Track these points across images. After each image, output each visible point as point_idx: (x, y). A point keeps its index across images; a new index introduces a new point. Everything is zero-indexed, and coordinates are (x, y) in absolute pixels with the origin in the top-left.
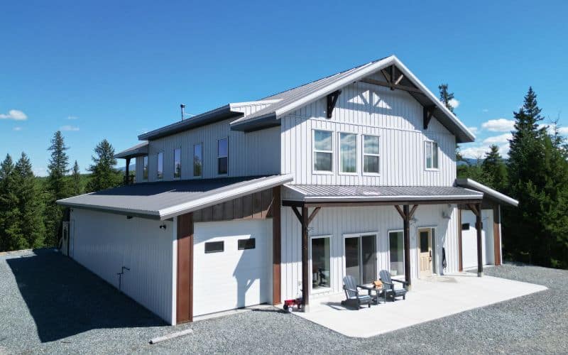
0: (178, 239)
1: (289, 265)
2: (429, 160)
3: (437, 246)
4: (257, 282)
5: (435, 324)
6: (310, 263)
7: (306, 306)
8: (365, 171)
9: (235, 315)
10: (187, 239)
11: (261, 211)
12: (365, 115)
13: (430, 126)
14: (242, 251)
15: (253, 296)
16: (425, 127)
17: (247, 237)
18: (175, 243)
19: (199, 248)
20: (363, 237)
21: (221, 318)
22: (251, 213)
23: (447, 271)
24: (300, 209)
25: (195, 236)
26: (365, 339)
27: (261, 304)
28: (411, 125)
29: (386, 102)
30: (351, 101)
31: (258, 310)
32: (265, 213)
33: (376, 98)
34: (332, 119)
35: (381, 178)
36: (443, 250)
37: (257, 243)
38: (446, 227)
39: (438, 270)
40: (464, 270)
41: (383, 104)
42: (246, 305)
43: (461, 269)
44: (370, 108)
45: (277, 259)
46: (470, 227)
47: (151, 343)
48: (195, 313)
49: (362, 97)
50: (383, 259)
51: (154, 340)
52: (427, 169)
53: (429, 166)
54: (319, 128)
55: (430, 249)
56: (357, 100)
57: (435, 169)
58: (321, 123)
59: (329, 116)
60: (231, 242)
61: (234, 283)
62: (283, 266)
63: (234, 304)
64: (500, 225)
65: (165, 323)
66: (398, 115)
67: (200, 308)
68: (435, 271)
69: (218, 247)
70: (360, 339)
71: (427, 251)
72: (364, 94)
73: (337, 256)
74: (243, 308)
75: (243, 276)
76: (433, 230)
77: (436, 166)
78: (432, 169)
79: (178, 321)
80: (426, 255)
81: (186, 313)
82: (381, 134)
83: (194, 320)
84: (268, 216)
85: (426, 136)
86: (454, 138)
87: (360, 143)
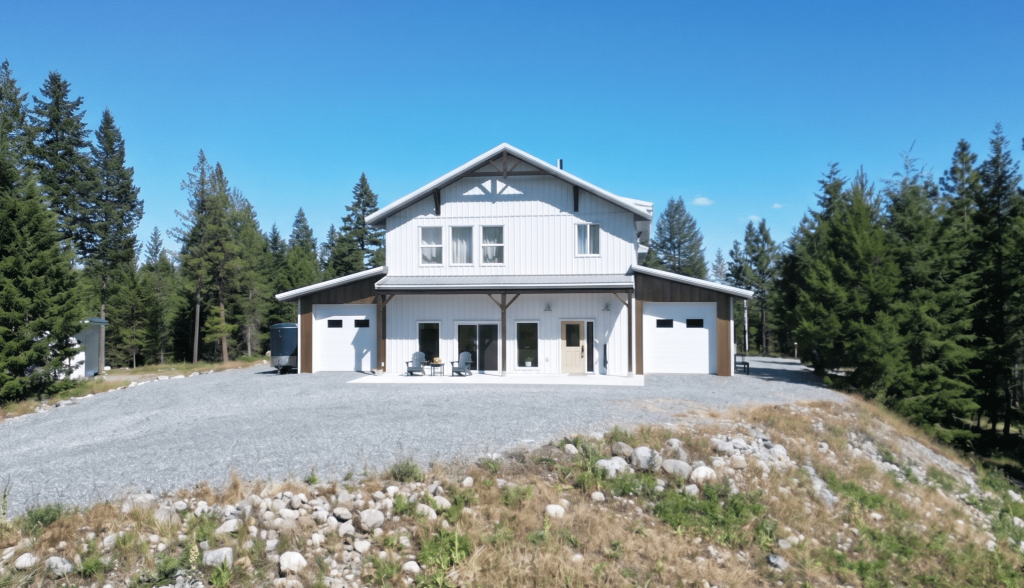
0: (302, 314)
1: (393, 341)
3: (596, 341)
4: (369, 354)
8: (485, 261)
10: (308, 315)
11: (367, 297)
12: (484, 205)
13: (586, 206)
14: (358, 329)
15: (367, 362)
16: (576, 208)
17: (362, 318)
18: (299, 316)
20: (481, 327)
22: (356, 299)
23: (610, 371)
25: (313, 314)
28: (553, 208)
29: (513, 187)
30: (466, 194)
32: (372, 299)
33: (500, 185)
34: (442, 215)
35: (506, 267)
36: (605, 346)
37: (371, 323)
38: (613, 320)
39: (596, 367)
40: (645, 373)
41: (511, 191)
42: (363, 370)
43: (639, 372)
44: (492, 197)
45: (383, 336)
46: (675, 323)
49: (482, 188)
52: (579, 256)
53: (583, 252)
54: (428, 226)
55: (584, 343)
56: (476, 191)
57: (596, 255)
58: (428, 220)
59: (438, 212)
60: (349, 321)
62: (387, 341)
63: (352, 368)
64: (732, 323)
66: (532, 199)
68: (590, 369)
69: (339, 324)
71: (577, 345)
72: (483, 184)
73: (447, 338)
74: (360, 372)
75: (359, 347)
76: (590, 323)
77: (595, 250)
78: (591, 255)
79: (302, 371)
80: (576, 349)
81: (307, 367)
82: (506, 223)
83: (314, 371)
84: (374, 302)
85: (577, 216)
86: (632, 217)
87: (477, 235)
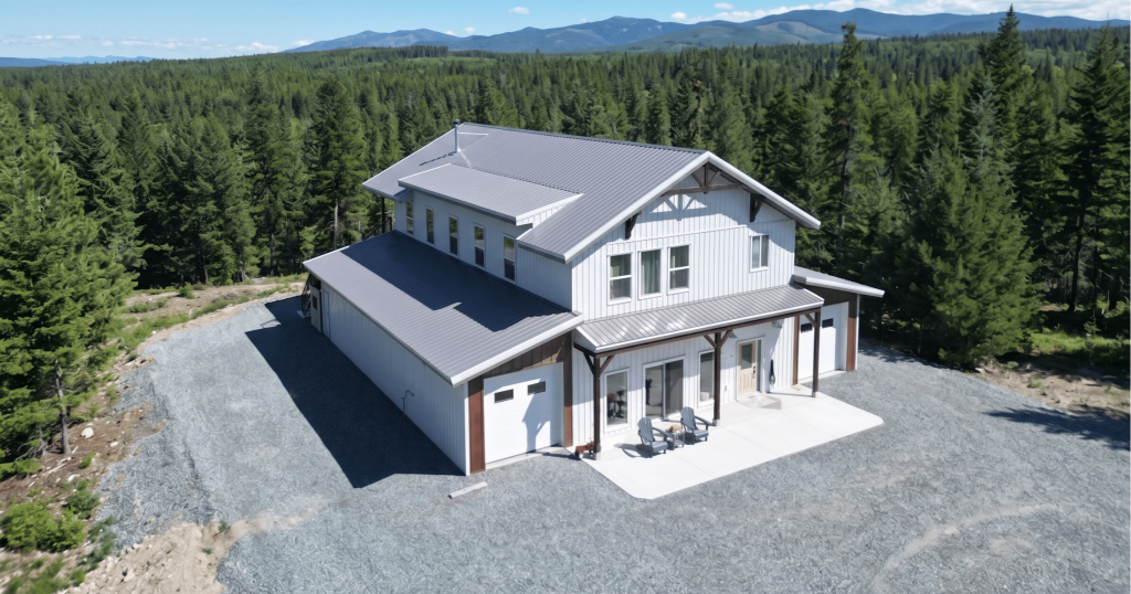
0: (469, 396)
1: (581, 405)
2: (755, 257)
3: (763, 360)
4: (547, 425)
5: (726, 482)
6: (603, 402)
7: (598, 454)
8: (671, 287)
9: (526, 461)
10: (478, 394)
11: (551, 355)
12: (673, 223)
13: (759, 216)
14: (532, 396)
15: (544, 439)
16: (752, 219)
17: (537, 381)
18: (467, 401)
19: (489, 399)
20: (667, 364)
21: (513, 465)
22: (541, 360)
23: (775, 388)
24: (592, 358)
25: (484, 391)
26: (650, 501)
27: (553, 446)
28: (732, 221)
29: (699, 200)
30: (655, 211)
31: (548, 454)
32: (555, 356)
33: (687, 199)
34: (632, 238)
35: (691, 293)
36: (772, 362)
37: (548, 387)
38: (778, 335)
39: (763, 387)
40: (799, 382)
41: (696, 205)
42: (537, 448)
43: (795, 381)
44: (679, 214)
45: (569, 402)
47: (450, 497)
48: (487, 461)
49: (670, 204)
50: (691, 385)
51: (453, 495)
52: (752, 270)
53: (755, 266)
54: (616, 253)
55: (754, 364)
56: (664, 208)
57: (765, 268)
58: (618, 247)
59: (627, 236)
60: (521, 389)
61: (523, 429)
62: (575, 407)
63: (524, 449)
64: (858, 319)
65: (461, 473)
66: (715, 213)
67: (491, 455)
68: (759, 389)
69: (508, 395)
70: (645, 501)
71: (751, 366)
72: (673, 199)
73: (636, 389)
74: (533, 451)
75: (532, 421)
76: (760, 341)
77: (765, 263)
78: (761, 268)
79: (472, 471)
80: (749, 371)
81: (479, 462)
82: (692, 242)
83: (487, 467)
84: (558, 360)
85: (753, 229)
86: (793, 223)
87: (665, 258)
